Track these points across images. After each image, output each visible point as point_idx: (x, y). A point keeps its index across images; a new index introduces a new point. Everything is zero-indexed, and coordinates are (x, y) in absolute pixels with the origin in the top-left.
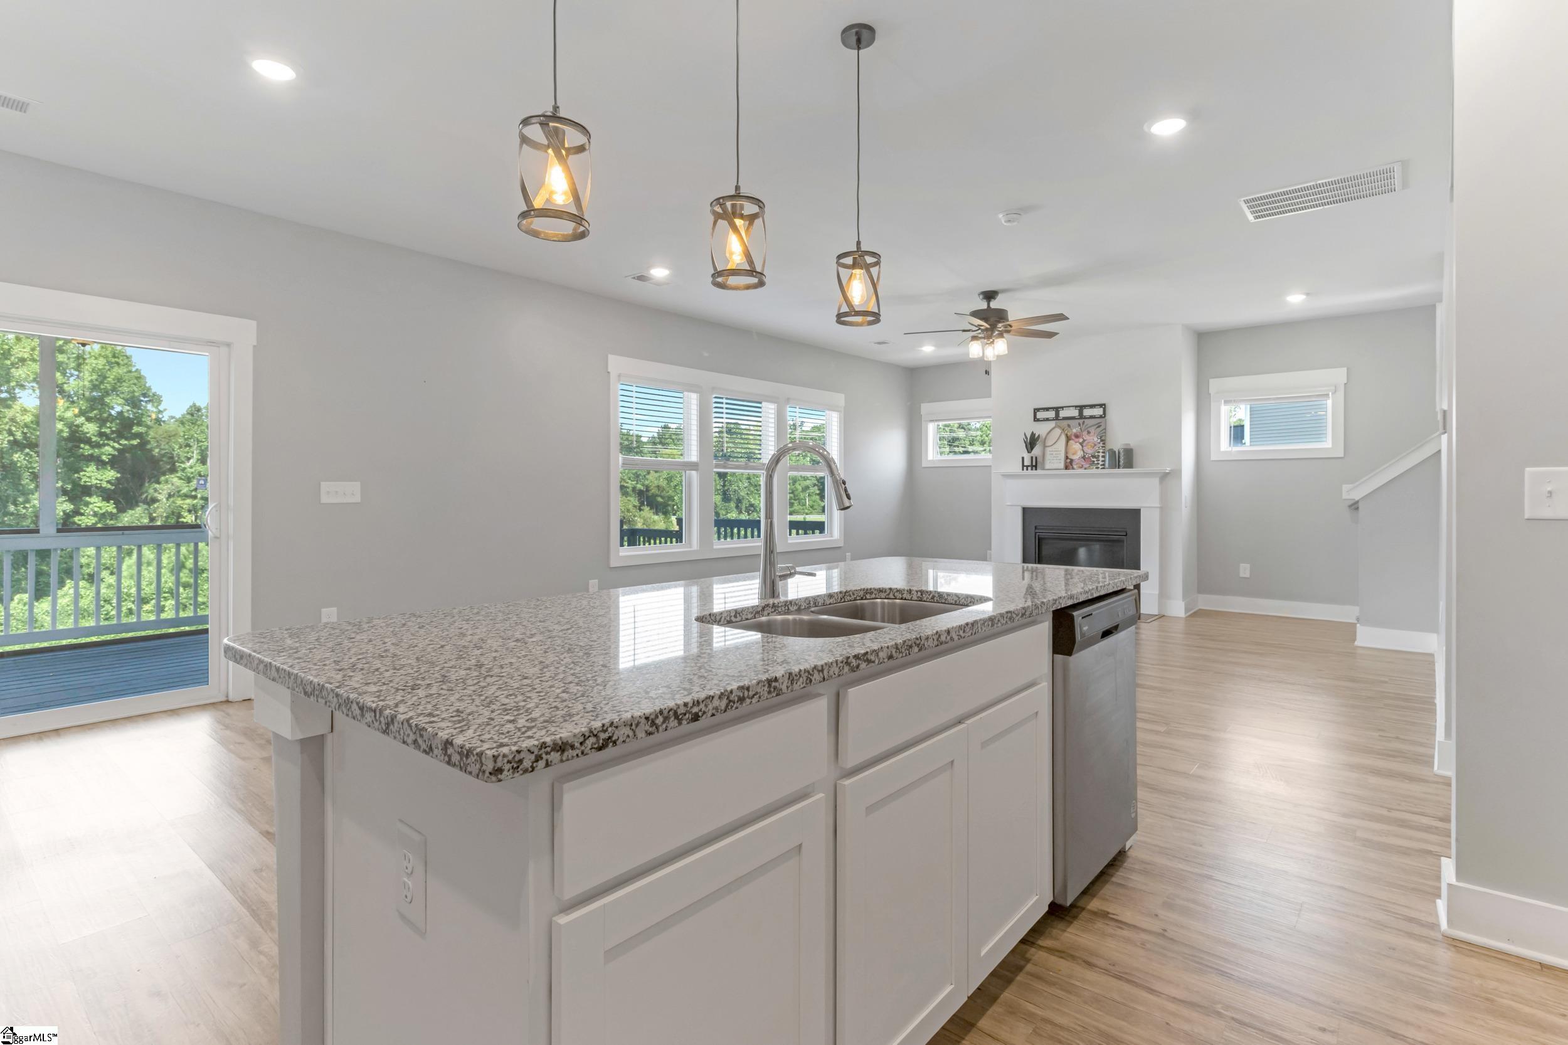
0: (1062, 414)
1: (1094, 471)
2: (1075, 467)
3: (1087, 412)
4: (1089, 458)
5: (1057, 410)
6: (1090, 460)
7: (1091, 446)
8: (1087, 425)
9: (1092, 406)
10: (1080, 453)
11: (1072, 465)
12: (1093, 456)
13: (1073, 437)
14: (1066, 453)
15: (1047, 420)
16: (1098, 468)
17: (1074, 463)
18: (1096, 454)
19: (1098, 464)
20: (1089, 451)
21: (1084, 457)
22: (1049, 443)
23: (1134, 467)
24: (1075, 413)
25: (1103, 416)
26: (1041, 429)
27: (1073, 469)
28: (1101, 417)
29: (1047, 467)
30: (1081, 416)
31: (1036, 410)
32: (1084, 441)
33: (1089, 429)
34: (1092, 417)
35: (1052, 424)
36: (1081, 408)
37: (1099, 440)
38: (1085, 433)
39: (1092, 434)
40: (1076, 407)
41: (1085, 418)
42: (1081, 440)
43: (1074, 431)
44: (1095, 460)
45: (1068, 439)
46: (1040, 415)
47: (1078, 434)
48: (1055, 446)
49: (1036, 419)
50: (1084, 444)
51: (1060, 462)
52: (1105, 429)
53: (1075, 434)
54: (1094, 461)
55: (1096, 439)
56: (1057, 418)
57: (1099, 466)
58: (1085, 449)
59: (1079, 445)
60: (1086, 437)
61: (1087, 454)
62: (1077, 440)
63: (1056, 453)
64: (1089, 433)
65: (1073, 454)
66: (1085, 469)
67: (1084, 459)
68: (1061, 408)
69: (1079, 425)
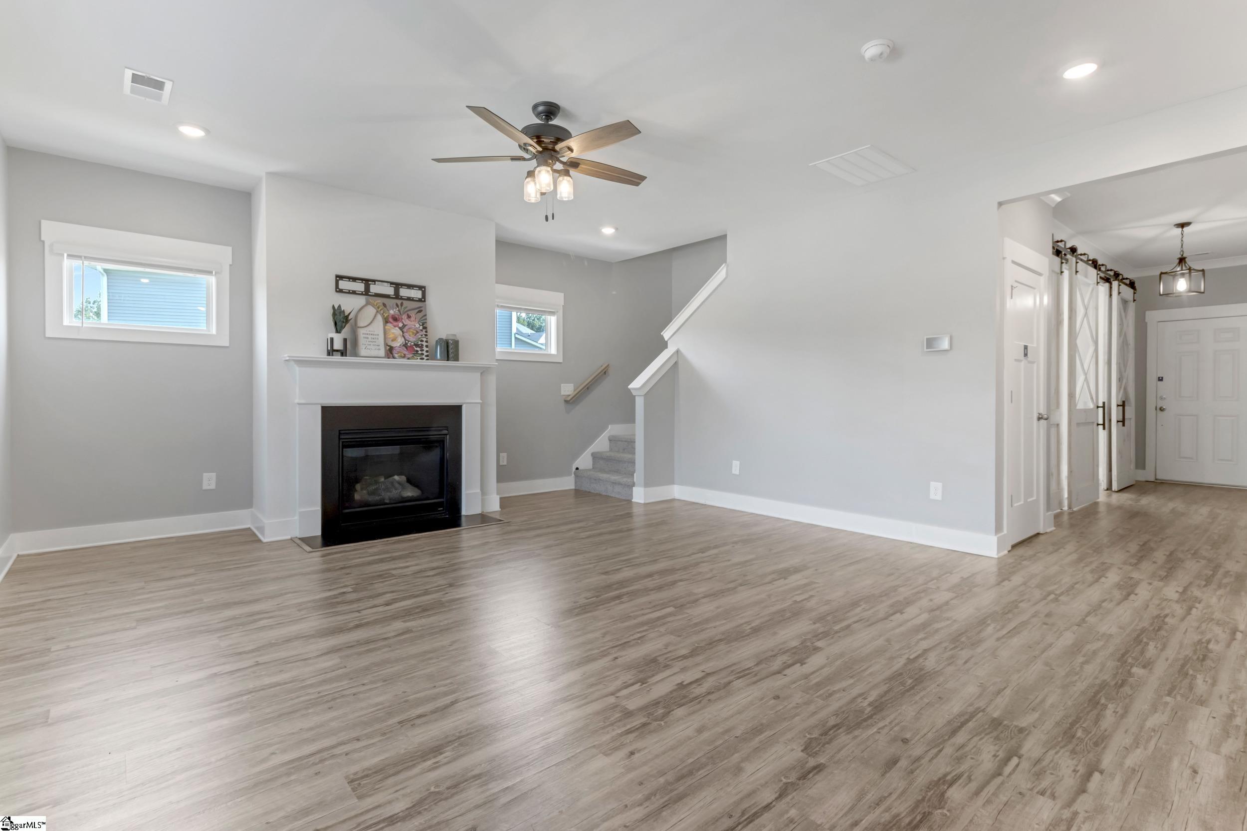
0: (374, 289)
1: (418, 362)
2: (396, 356)
3: (404, 292)
4: (411, 346)
5: (367, 282)
6: (413, 349)
7: (413, 333)
8: (406, 307)
9: (410, 286)
10: (400, 341)
11: (392, 354)
12: (417, 345)
13: (391, 320)
14: (385, 338)
15: (354, 293)
16: (422, 359)
17: (394, 352)
18: (420, 343)
19: (423, 354)
20: (412, 339)
21: (405, 345)
22: (361, 323)
23: (460, 359)
24: (390, 291)
25: (423, 299)
26: (350, 304)
27: (394, 358)
28: (420, 300)
29: (363, 351)
30: (397, 296)
31: (339, 278)
32: (404, 326)
33: (409, 313)
34: (409, 299)
35: (362, 300)
36: (397, 286)
37: (421, 328)
38: (404, 317)
39: (412, 319)
40: (392, 283)
41: (401, 298)
42: (401, 325)
43: (392, 312)
44: (418, 349)
45: (386, 321)
46: (343, 285)
47: (397, 316)
48: (370, 328)
49: (339, 291)
50: (405, 330)
51: (379, 349)
52: (425, 315)
53: (392, 315)
54: (417, 351)
55: (417, 325)
56: (367, 292)
57: (424, 357)
58: (406, 335)
59: (398, 329)
60: (406, 322)
61: (409, 341)
62: (395, 324)
63: (373, 337)
64: (409, 317)
65: (393, 341)
66: (408, 359)
67: (406, 348)
68: (374, 281)
69: (397, 305)
